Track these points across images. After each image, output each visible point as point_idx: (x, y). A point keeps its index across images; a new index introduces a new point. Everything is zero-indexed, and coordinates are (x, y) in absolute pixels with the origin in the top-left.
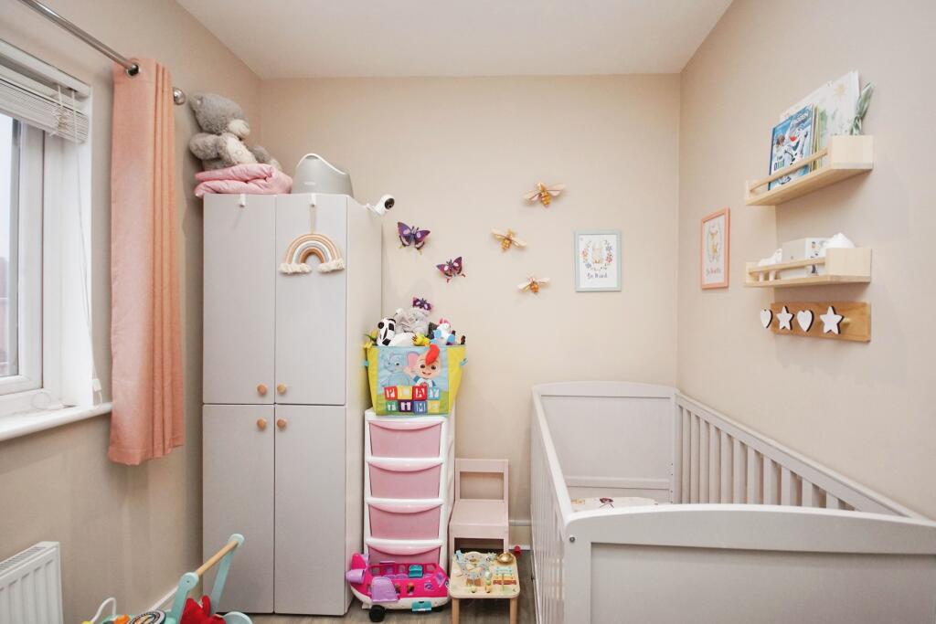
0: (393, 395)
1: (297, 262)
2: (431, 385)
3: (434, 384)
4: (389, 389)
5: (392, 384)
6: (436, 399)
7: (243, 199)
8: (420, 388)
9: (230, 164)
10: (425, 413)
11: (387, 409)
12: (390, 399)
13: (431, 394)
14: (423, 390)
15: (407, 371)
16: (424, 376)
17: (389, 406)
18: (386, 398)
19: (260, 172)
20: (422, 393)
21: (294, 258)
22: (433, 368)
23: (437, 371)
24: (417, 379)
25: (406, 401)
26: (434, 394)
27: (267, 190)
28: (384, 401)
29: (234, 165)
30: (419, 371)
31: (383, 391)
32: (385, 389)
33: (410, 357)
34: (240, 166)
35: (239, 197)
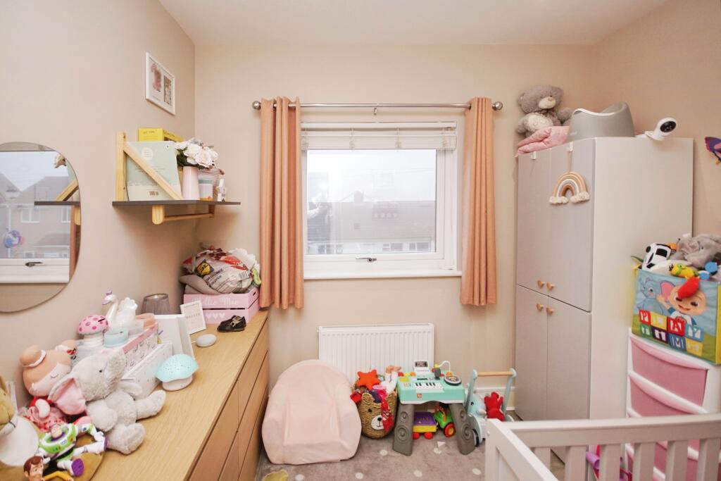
0: (646, 319)
1: (559, 196)
2: (689, 322)
3: (694, 323)
4: (643, 312)
5: (646, 308)
6: (697, 340)
7: (535, 155)
8: (676, 321)
9: (531, 133)
10: (683, 350)
11: (641, 331)
12: (643, 322)
13: (690, 332)
14: (680, 325)
15: (661, 299)
16: (680, 310)
17: (643, 329)
18: (641, 320)
19: (545, 133)
20: (678, 327)
21: (558, 194)
22: (694, 304)
23: (700, 309)
24: (671, 310)
25: (660, 330)
26: (694, 333)
27: (549, 145)
28: (639, 323)
29: (533, 133)
30: (675, 304)
31: (637, 312)
32: (640, 311)
33: (664, 286)
34: (536, 133)
35: (533, 155)
